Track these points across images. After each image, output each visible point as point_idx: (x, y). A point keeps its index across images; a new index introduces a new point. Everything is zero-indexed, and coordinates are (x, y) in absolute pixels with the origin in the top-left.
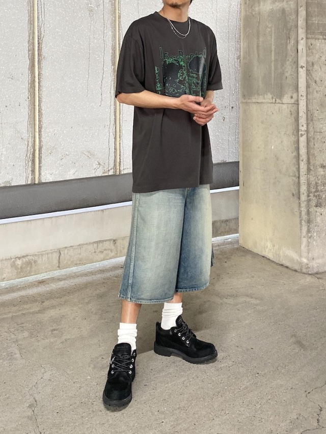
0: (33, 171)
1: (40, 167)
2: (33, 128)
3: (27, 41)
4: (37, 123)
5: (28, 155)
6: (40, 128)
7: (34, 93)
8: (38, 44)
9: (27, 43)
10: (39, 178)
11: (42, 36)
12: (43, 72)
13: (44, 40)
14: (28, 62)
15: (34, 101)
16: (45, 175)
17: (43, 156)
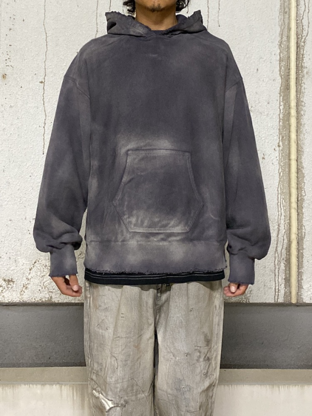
0: (288, 280)
1: (299, 274)
2: (288, 200)
3: (277, 43)
4: (294, 191)
5: (279, 249)
6: (300, 201)
7: (289, 137)
8: (297, 47)
9: (277, 47)
10: (298, 294)
11: (305, 33)
12: (306, 99)
13: (307, 42)
14: (279, 80)
15: (289, 150)
16: (309, 290)
17: (306, 253)
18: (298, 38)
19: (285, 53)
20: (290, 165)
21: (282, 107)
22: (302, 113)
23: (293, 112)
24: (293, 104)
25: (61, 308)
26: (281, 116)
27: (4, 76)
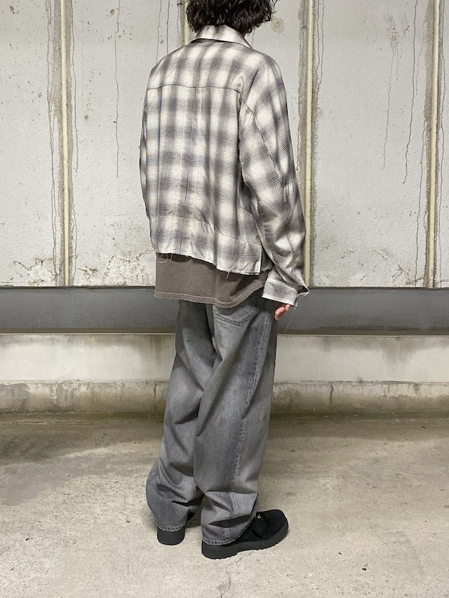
1: (312, 266)
3: (297, 89)
4: (308, 204)
6: (312, 211)
7: (305, 162)
8: (313, 92)
9: (297, 93)
10: (311, 280)
11: (319, 82)
12: (319, 133)
13: (321, 88)
14: (298, 118)
15: (305, 173)
16: (318, 277)
17: (316, 249)
18: (313, 85)
19: (303, 97)
20: (305, 184)
21: (300, 140)
22: (315, 143)
23: (309, 143)
24: (309, 137)
25: (133, 290)
26: (299, 146)
27: (86, 117)
